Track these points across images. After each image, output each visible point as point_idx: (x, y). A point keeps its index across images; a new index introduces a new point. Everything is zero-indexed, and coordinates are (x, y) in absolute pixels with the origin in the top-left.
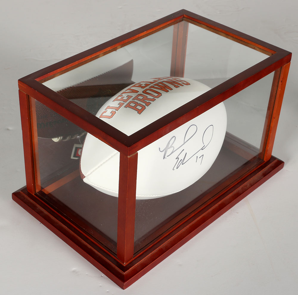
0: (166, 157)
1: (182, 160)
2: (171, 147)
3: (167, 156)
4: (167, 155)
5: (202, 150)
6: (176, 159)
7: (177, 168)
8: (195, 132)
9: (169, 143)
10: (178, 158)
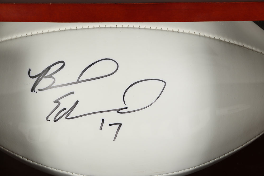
0: (36, 89)
1: (65, 109)
2: (50, 76)
3: (39, 90)
4: (39, 86)
5: (118, 112)
6: (55, 102)
7: (55, 121)
8: (111, 73)
9: (49, 68)
10: (59, 104)
